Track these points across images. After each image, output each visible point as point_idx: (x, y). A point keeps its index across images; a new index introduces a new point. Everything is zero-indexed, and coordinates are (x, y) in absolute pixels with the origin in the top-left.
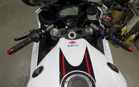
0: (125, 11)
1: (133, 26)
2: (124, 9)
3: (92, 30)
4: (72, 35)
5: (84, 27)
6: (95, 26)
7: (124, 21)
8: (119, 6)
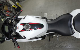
0: (4, 5)
1: (12, 2)
2: (3, 5)
3: (14, 22)
4: (15, 28)
5: (13, 24)
6: (13, 21)
7: (9, 6)
8: (2, 7)
